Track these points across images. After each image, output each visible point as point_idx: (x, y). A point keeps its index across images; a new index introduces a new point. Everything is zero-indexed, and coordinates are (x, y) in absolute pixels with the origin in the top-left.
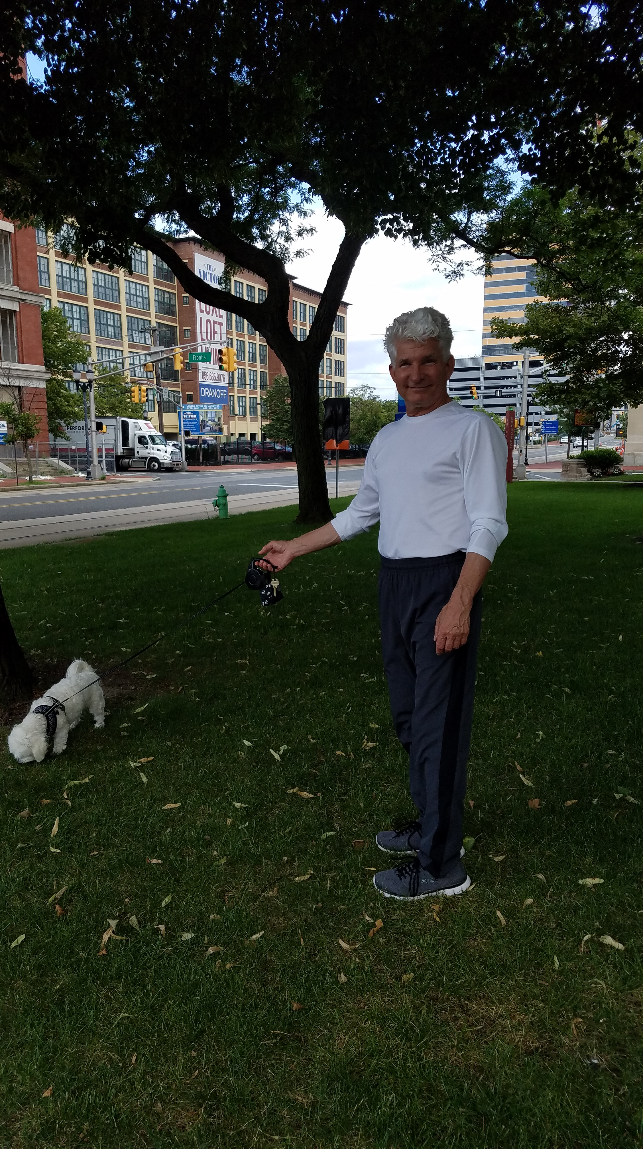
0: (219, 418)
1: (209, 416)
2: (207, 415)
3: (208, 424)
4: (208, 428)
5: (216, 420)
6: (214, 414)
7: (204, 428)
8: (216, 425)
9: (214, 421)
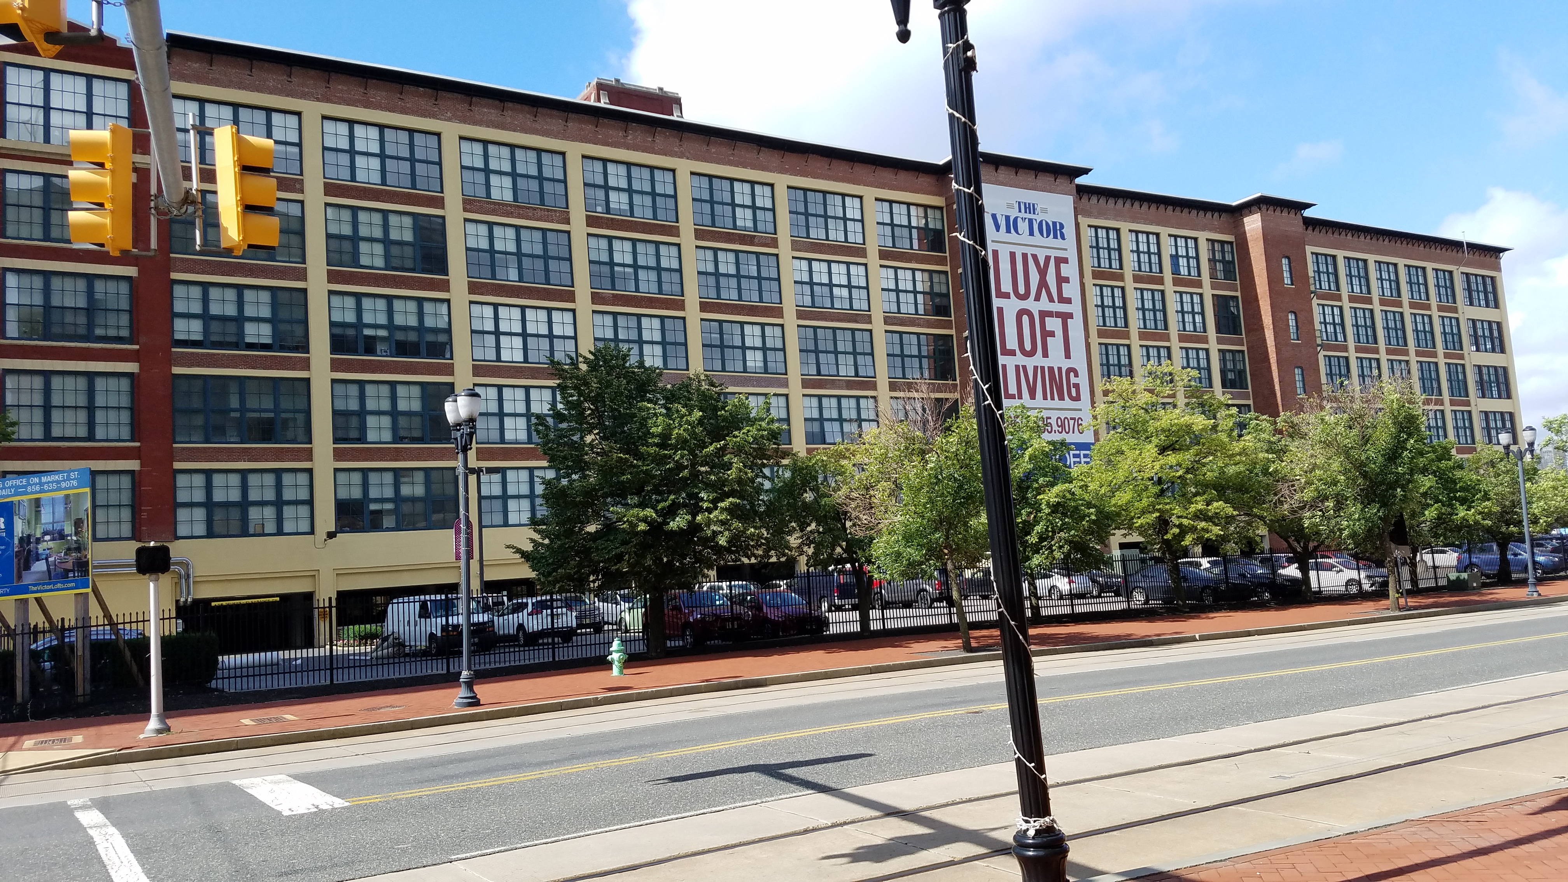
0: (78, 523)
1: (46, 517)
2: (38, 513)
3: (41, 547)
4: (40, 566)
5: (69, 529)
6: (60, 510)
7: (27, 567)
8: (69, 550)
9: (61, 536)
